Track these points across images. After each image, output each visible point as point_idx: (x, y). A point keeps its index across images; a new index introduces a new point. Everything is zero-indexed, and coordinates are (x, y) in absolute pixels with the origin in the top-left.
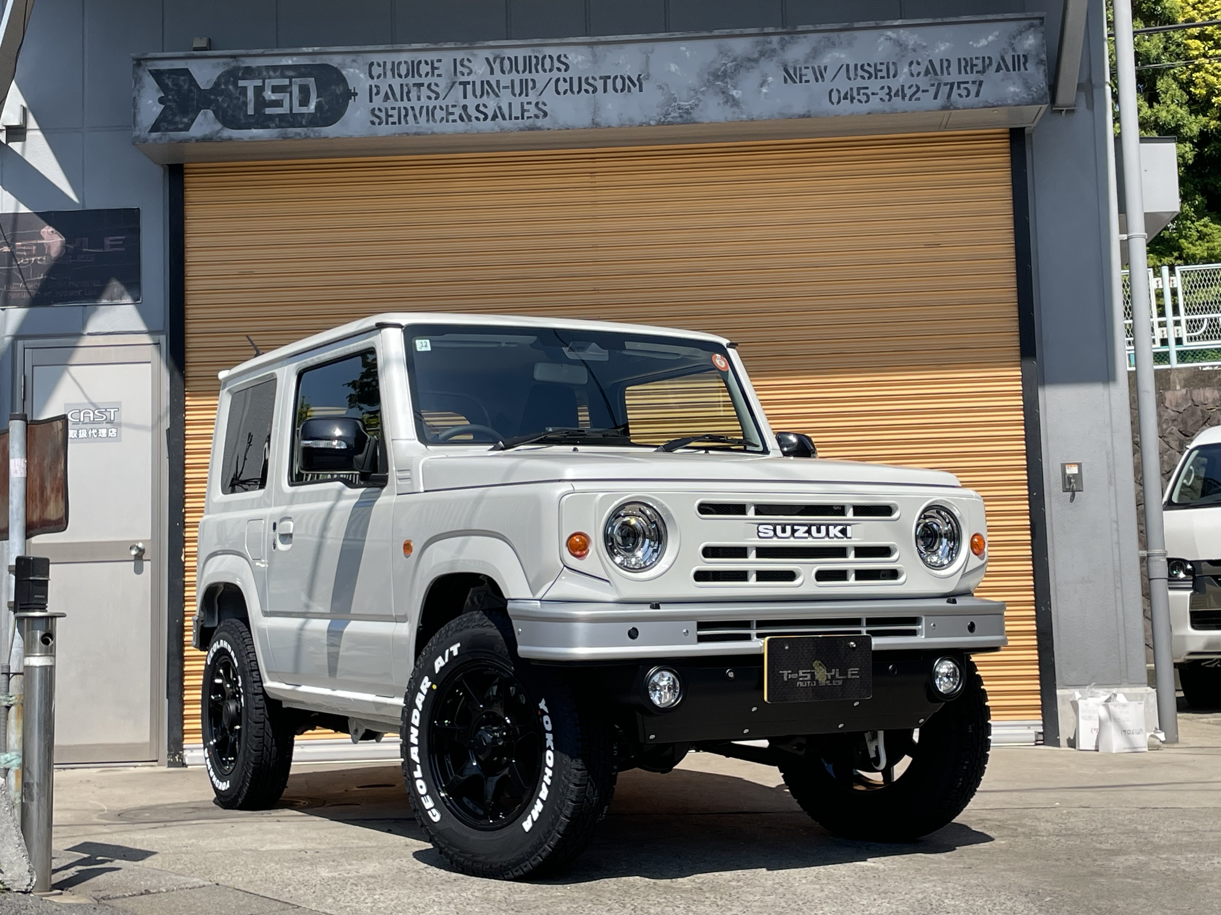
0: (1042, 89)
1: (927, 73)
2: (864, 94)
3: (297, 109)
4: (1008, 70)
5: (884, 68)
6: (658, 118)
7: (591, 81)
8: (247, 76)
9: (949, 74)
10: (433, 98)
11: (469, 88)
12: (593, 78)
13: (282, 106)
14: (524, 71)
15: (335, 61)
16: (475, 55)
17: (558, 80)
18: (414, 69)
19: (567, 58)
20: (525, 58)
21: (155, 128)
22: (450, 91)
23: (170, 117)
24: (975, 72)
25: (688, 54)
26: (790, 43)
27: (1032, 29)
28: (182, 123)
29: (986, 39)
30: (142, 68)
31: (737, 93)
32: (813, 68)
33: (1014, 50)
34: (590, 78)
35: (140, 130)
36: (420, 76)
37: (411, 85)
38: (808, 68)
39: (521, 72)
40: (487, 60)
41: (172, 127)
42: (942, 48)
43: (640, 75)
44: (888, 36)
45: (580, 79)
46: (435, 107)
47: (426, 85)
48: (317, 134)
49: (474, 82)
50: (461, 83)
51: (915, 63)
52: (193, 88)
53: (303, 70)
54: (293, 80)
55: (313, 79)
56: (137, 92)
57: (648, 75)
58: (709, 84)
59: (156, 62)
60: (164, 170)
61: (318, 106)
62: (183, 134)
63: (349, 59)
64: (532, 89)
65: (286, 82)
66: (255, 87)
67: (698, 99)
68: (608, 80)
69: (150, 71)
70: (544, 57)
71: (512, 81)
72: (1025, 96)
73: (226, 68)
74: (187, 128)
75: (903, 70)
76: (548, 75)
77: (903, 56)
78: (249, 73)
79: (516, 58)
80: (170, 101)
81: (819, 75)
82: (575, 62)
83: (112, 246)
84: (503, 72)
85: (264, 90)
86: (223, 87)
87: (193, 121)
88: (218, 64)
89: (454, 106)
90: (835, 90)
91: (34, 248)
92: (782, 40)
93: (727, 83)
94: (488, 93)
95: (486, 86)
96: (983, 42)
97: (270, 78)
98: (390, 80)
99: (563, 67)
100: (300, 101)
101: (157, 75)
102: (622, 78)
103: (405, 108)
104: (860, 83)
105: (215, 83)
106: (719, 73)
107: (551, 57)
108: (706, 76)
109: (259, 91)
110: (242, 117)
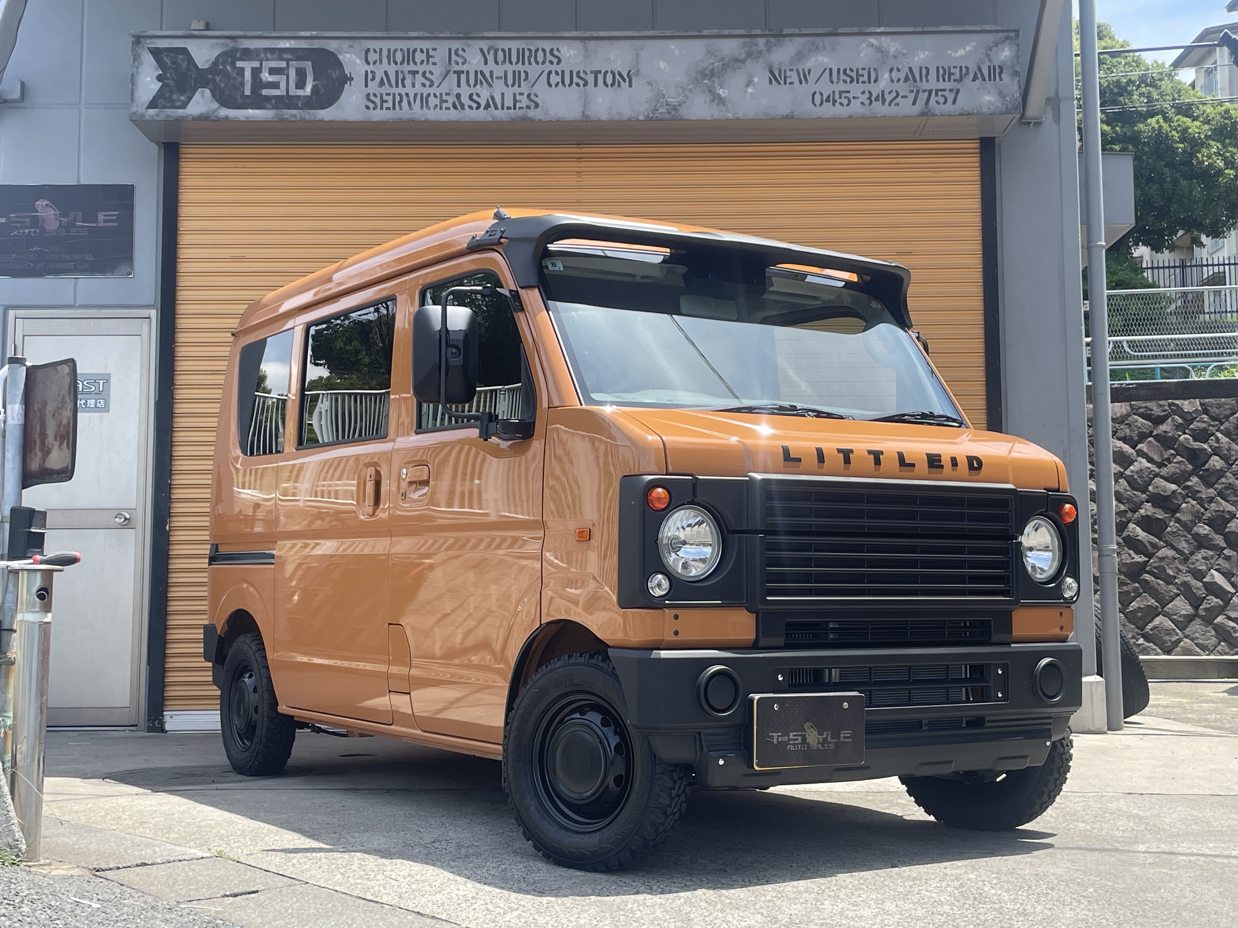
0: (1016, 100)
1: (907, 79)
2: (845, 97)
3: (293, 91)
4: (984, 79)
5: (866, 73)
6: (646, 113)
7: (582, 75)
8: (245, 57)
9: (927, 81)
10: (428, 86)
11: (463, 77)
12: (584, 72)
13: (278, 88)
14: (517, 63)
15: (332, 46)
16: (469, 46)
17: (550, 73)
18: (409, 57)
19: (559, 51)
20: (518, 50)
21: (152, 105)
22: (443, 80)
23: (168, 95)
24: (952, 80)
25: (677, 52)
26: (776, 45)
27: (1008, 41)
28: (179, 100)
29: (964, 49)
30: (141, 46)
31: (723, 92)
32: (797, 71)
33: (990, 60)
34: (582, 72)
35: (137, 106)
36: (415, 63)
37: (407, 73)
38: (793, 70)
39: (514, 63)
40: (482, 50)
41: (169, 105)
42: (922, 56)
43: (629, 71)
44: (870, 42)
45: (571, 72)
46: (429, 95)
47: (420, 73)
48: (312, 117)
49: (468, 72)
50: (455, 72)
51: (895, 69)
52: (191, 67)
53: (300, 53)
54: (290, 62)
55: (310, 62)
56: (135, 69)
57: (638, 71)
58: (697, 82)
59: (155, 40)
60: (159, 147)
61: (315, 89)
62: (180, 112)
63: (345, 44)
64: (524, 80)
65: (283, 64)
66: (252, 68)
67: (686, 96)
68: (599, 75)
69: (148, 48)
70: (537, 50)
71: (506, 73)
72: (1000, 105)
73: (225, 49)
74: (184, 106)
75: (883, 76)
76: (541, 67)
77: (884, 62)
78: (247, 54)
79: (510, 49)
80: (168, 78)
81: (804, 78)
82: (567, 55)
83: (105, 221)
84: (496, 62)
85: (261, 72)
86: (221, 67)
87: (190, 99)
88: (217, 43)
89: (447, 94)
90: (818, 93)
91: (28, 220)
92: (768, 42)
93: (714, 81)
94: (481, 83)
95: (479, 75)
96: (961, 52)
97: (267, 60)
98: (385, 66)
99: (555, 60)
100: (296, 83)
101: (156, 53)
102: (612, 72)
103: (399, 94)
104: (842, 87)
105: (213, 63)
106: (707, 72)
107: (544, 50)
108: (694, 74)
109: (256, 72)
110: (238, 97)
